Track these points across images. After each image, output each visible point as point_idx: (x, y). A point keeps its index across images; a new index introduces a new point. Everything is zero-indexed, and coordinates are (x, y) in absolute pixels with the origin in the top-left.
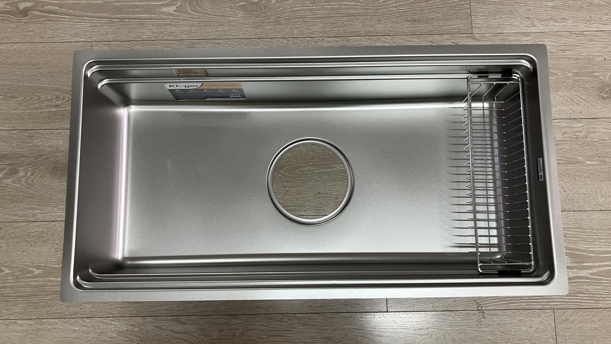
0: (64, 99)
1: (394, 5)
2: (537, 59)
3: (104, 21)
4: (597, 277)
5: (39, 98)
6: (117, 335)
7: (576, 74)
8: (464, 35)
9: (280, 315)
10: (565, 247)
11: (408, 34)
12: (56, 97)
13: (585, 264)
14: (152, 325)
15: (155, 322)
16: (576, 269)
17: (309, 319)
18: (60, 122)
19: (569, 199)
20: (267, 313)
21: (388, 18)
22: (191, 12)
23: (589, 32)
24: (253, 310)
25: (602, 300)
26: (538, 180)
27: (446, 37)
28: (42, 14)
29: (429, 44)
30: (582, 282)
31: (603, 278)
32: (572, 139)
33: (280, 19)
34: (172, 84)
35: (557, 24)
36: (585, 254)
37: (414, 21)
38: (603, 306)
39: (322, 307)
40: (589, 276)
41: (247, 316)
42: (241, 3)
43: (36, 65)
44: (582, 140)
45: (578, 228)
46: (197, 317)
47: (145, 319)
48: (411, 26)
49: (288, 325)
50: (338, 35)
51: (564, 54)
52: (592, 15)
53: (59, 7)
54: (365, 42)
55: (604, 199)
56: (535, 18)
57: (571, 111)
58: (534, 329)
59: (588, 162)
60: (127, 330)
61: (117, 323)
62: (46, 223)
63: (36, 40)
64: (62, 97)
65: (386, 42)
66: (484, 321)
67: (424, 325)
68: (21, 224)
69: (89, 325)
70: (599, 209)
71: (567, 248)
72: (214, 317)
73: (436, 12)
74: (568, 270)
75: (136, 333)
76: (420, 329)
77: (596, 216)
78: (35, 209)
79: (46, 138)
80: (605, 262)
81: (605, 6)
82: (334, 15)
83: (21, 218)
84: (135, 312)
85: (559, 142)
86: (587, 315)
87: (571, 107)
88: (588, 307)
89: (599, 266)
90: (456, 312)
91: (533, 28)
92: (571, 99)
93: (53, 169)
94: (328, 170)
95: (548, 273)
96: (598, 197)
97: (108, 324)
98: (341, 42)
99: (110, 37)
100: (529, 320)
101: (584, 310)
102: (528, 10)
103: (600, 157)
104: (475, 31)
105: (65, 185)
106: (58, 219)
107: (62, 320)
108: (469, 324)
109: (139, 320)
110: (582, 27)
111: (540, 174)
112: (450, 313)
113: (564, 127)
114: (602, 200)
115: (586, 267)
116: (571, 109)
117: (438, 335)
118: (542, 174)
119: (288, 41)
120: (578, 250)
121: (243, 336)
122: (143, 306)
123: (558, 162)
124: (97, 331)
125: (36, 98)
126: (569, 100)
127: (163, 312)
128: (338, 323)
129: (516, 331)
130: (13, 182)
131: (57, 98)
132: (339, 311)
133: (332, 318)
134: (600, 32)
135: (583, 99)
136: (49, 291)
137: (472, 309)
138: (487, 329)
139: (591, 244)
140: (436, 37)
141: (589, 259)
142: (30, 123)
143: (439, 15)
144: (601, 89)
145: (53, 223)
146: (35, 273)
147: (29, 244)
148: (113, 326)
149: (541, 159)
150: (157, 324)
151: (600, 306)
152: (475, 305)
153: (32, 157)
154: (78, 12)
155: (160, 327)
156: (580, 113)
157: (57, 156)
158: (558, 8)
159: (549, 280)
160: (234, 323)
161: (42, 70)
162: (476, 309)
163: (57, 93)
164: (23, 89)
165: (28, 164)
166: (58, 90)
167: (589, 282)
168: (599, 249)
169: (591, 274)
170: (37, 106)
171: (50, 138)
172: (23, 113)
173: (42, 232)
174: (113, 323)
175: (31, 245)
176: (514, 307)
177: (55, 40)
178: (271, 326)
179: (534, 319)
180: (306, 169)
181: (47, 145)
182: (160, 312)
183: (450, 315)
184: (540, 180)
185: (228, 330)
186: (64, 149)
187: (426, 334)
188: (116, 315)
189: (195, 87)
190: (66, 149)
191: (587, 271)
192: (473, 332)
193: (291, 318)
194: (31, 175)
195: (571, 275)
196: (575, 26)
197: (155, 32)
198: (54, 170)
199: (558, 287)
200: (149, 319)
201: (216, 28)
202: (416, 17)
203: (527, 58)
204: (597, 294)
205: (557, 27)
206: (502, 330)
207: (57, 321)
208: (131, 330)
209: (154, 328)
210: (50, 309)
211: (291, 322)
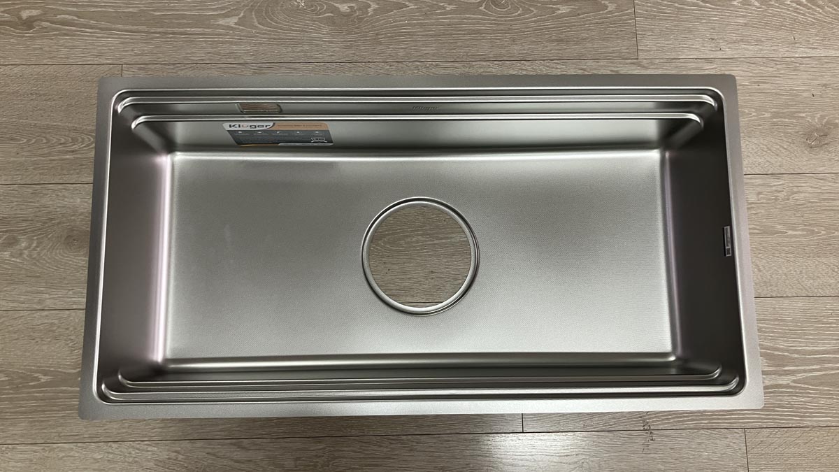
0: (82, 142)
1: (533, 19)
2: (723, 94)
3: (138, 36)
4: (803, 386)
5: (48, 141)
6: (156, 465)
7: (775, 115)
8: (627, 61)
9: (378, 438)
10: (760, 345)
11: (552, 58)
12: (72, 139)
13: (786, 368)
14: (204, 452)
15: (208, 448)
16: (774, 374)
17: (417, 443)
18: (78, 174)
19: (765, 282)
20: (361, 434)
21: (525, 37)
22: (256, 24)
23: (793, 59)
24: (342, 432)
25: (809, 417)
26: (725, 255)
27: (602, 63)
28: (54, 25)
29: (580, 72)
30: (781, 392)
31: (811, 387)
32: (769, 202)
33: (379, 37)
34: (232, 124)
35: (750, 48)
36: (786, 354)
37: (560, 41)
38: (810, 424)
39: (435, 426)
40: (792, 384)
41: (334, 438)
42: (327, 15)
43: (44, 95)
44: (782, 203)
45: (777, 320)
46: (265, 440)
47: (194, 443)
48: (557, 48)
49: (389, 451)
50: (458, 59)
51: (758, 87)
52: (796, 36)
53: (78, 17)
54: (493, 69)
55: (812, 281)
56: (721, 38)
57: (768, 164)
58: (719, 455)
59: (790, 232)
60: (169, 459)
61: (156, 449)
62: (57, 312)
63: (45, 62)
64: (80, 140)
65: (522, 69)
66: (652, 445)
67: (572, 450)
68: (22, 313)
69: (117, 452)
70: (804, 295)
71: (762, 347)
72: (288, 440)
73: (589, 30)
74: (764, 376)
75: (182, 463)
76: (567, 456)
77: (801, 303)
78: (42, 292)
79: (58, 195)
80: (812, 365)
81: (814, 24)
82: (453, 32)
83: (23, 305)
84: (181, 434)
85: (753, 205)
86: (788, 437)
87: (768, 159)
88: (790, 425)
89: (805, 371)
90: (615, 433)
91: (718, 52)
92: (768, 148)
93: (67, 237)
94: (444, 241)
95: (737, 379)
96: (804, 279)
97: (143, 450)
98: (460, 69)
99: (147, 59)
100: (712, 443)
101: (786, 430)
102: (712, 28)
103: (805, 225)
104: (641, 55)
105: (84, 261)
106: (75, 307)
107: (79, 445)
108: (632, 449)
109: (186, 444)
110: (783, 51)
111: (727, 248)
112: (607, 434)
113: (759, 185)
114: (808, 283)
115: (787, 372)
116: (768, 161)
117: (590, 463)
118: (730, 247)
119: (391, 66)
120: (778, 349)
121: (328, 466)
122: (192, 426)
123: (751, 231)
124: (127, 460)
125: (45, 141)
126: (766, 150)
127: (219, 433)
128: (457, 448)
129: (695, 458)
130: (12, 256)
131: (74, 140)
132: (458, 431)
133: (449, 441)
134: (807, 59)
135: (785, 149)
136: (61, 405)
137: (636, 429)
138: (656, 456)
139: (794, 341)
140: (590, 63)
141: (793, 361)
142: (36, 175)
143: (593, 33)
144: (808, 135)
145: (67, 312)
146: (42, 381)
147: (34, 341)
148: (150, 453)
149: (729, 227)
150: (210, 451)
151: (806, 423)
152: (641, 423)
153: (37, 221)
154: (103, 24)
155: (214, 455)
156: (780, 166)
157: (74, 220)
158: (752, 27)
159: (738, 389)
160: (316, 448)
161: (53, 103)
162: (642, 428)
163: (73, 134)
164: (27, 129)
165: (33, 232)
166: (74, 130)
167: (791, 392)
168: (804, 348)
169: (794, 381)
170: (46, 151)
171: (64, 196)
172: (26, 161)
173: (53, 324)
174: (149, 449)
175: (37, 342)
176: (691, 426)
177: (71, 61)
178: (366, 452)
179: (718, 441)
180: (414, 239)
181: (59, 205)
182: (215, 433)
183: (607, 437)
184: (727, 255)
185: (307, 457)
186: (82, 210)
187: (576, 463)
188: (154, 438)
189: (265, 128)
190: (85, 211)
191: (789, 377)
193: (393, 442)
194: (37, 247)
195: (768, 383)
196: (774, 50)
197: (209, 53)
198: (70, 240)
199: (750, 398)
200: (199, 444)
201: (291, 47)
202: (562, 36)
203: (710, 93)
204: (802, 408)
205: (751, 50)
206: (677, 456)
207: (71, 446)
208: (175, 458)
209: (206, 456)
210: (63, 429)
211: (393, 446)
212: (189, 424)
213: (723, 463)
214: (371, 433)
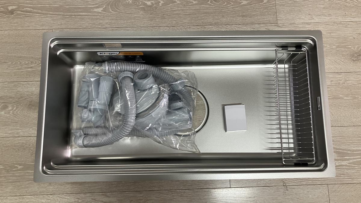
0: (36, 63)
1: (231, 7)
2: (316, 39)
3: (60, 17)
4: (353, 165)
5: (21, 63)
7: (338, 47)
8: (272, 24)
9: (167, 191)
10: (333, 147)
11: (240, 24)
12: (31, 62)
13: (345, 158)
14: (90, 198)
16: (340, 160)
17: (184, 193)
18: (33, 77)
19: (335, 120)
20: (159, 189)
21: (228, 15)
22: (111, 11)
23: (345, 22)
24: (151, 188)
25: (356, 179)
26: (318, 110)
27: (262, 25)
28: (23, 13)
29: (252, 29)
30: (344, 168)
31: (356, 166)
32: (336, 85)
33: (164, 15)
34: (101, 53)
35: (326, 18)
36: (345, 151)
37: (243, 16)
38: (356, 182)
39: (192, 185)
40: (348, 165)
41: (147, 192)
42: (142, 6)
43: (19, 43)
44: (342, 85)
45: (340, 136)
46: (117, 193)
47: (86, 194)
48: (242, 19)
49: (171, 197)
50: (199, 25)
51: (330, 35)
52: (346, 12)
53: (33, 9)
54: (214, 29)
55: (355, 119)
56: (313, 14)
57: (335, 68)
58: (317, 196)
59: (345, 98)
60: (75, 202)
61: (69, 197)
62: (25, 138)
63: (19, 29)
64: (35, 62)
65: (227, 29)
66: (287, 192)
67: (252, 195)
68: (10, 139)
69: (52, 199)
70: (352, 125)
71: (334, 148)
72: (127, 192)
73: (256, 11)
74: (336, 161)
76: (250, 198)
77: (351, 129)
78: (18, 129)
79: (25, 87)
80: (357, 156)
81: (354, 7)
82: (197, 13)
83: (10, 135)
84: (80, 190)
85: (329, 86)
86: (347, 188)
87: (335, 66)
88: (348, 183)
89: (354, 159)
90: (271, 187)
91: (312, 20)
92: (335, 61)
93: (29, 105)
95: (324, 164)
96: (352, 118)
97: (63, 198)
98: (200, 29)
99: (63, 27)
100: (314, 191)
101: (346, 185)
102: (309, 10)
103: (352, 95)
104: (279, 22)
105: (36, 115)
106: (33, 135)
107: (35, 196)
108: (278, 194)
109: (82, 195)
110: (340, 19)
111: (318, 106)
112: (267, 188)
113: (332, 77)
114: (354, 120)
115: (346, 159)
116: (335, 67)
117: (260, 201)
118: (320, 106)
119: (170, 28)
120: (341, 149)
123: (329, 98)
125: (19, 63)
126: (334, 62)
127: (97, 190)
128: (201, 195)
129: (306, 198)
130: (5, 113)
131: (32, 62)
132: (202, 188)
133: (198, 192)
134: (351, 22)
135: (342, 61)
136: (27, 179)
137: (280, 185)
138: (289, 197)
139: (349, 146)
140: (257, 25)
141: (348, 155)
142: (15, 78)
143: (257, 13)
144: (353, 56)
145: (30, 138)
146: (19, 168)
148: (66, 199)
149: (319, 97)
150: (93, 198)
151: (354, 182)
152: (282, 183)
153: (16, 98)
154: (44, 12)
155: (95, 199)
156: (340, 69)
157: (32, 97)
158: (326, 9)
159: (324, 168)
160: (139, 196)
161: (23, 46)
162: (283, 185)
163: (31, 60)
164: (12, 58)
165: (14, 103)
166: (32, 58)
167: (348, 168)
168: (353, 149)
169: (349, 163)
170: (20, 67)
171: (27, 87)
172: (11, 72)
173: (23, 143)
174: (66, 198)
175: (16, 151)
176: (304, 184)
177: (31, 28)
178: (162, 197)
179: (316, 190)
181: (26, 91)
182: (95, 190)
183: (268, 189)
185: (136, 200)
186: (36, 93)
187: (254, 201)
188: (68, 193)
189: (115, 54)
190: (37, 93)
191: (346, 161)
192: (281, 199)
193: (173, 193)
194: (16, 109)
195: (337, 164)
196: (336, 19)
197: (90, 24)
198: (30, 106)
199: (329, 172)
200: (88, 195)
201: (126, 21)
202: (244, 14)
203: (310, 38)
204: (353, 175)
206: (298, 197)
207: (32, 196)
208: (77, 201)
209: (92, 200)
210: (28, 189)
211: (173, 195)
212: (83, 186)
213: (318, 200)
214: (164, 189)
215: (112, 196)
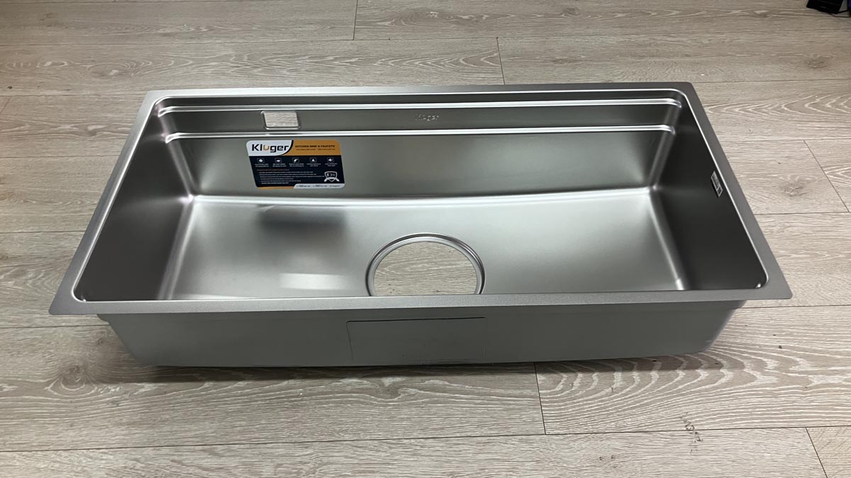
5: (82, 202)
6: (107, 474)
9: (376, 442)
13: (833, 368)
14: (168, 459)
15: (174, 455)
16: (821, 374)
17: (421, 447)
20: (355, 439)
23: (753, 142)
24: (334, 436)
28: (113, 134)
30: (837, 391)
36: (827, 355)
39: (443, 429)
40: (844, 383)
41: (323, 444)
43: (89, 174)
44: (778, 234)
45: (806, 325)
46: (242, 446)
47: (159, 450)
49: (388, 456)
52: (751, 129)
55: (831, 293)
58: (785, 456)
59: (794, 256)
60: (125, 467)
61: (112, 457)
62: (43, 329)
63: (98, 153)
66: (700, 446)
68: (6, 331)
69: (66, 460)
72: (270, 446)
75: (139, 472)
77: (827, 311)
78: (34, 313)
81: (763, 122)
83: (10, 324)
84: (145, 440)
90: (655, 434)
94: (449, 267)
97: (97, 459)
100: (772, 443)
106: (63, 324)
107: (24, 453)
108: (677, 450)
109: (150, 452)
110: (742, 138)
112: (644, 435)
115: (835, 372)
120: (815, 351)
121: (314, 473)
122: (160, 432)
124: (74, 469)
125: (79, 203)
127: (191, 439)
128: (468, 451)
129: (755, 459)
130: (15, 284)
132: (469, 434)
133: (459, 445)
134: (766, 142)
135: (767, 197)
136: (18, 413)
137: (678, 429)
138: (708, 458)
139: (832, 344)
141: (838, 362)
142: (62, 226)
144: (786, 188)
145: (54, 329)
146: (5, 390)
147: (9, 354)
148: (103, 462)
150: (176, 458)
152: (682, 423)
153: (51, 258)
155: (179, 462)
156: (767, 209)
160: (301, 454)
165: (43, 266)
167: (847, 391)
169: (845, 380)
172: (56, 216)
174: (104, 458)
175: (13, 355)
176: (742, 426)
178: (361, 458)
179: (778, 441)
180: (420, 266)
182: (186, 440)
183: (646, 438)
185: (291, 464)
188: (113, 446)
191: (838, 376)
192: (686, 461)
193: (393, 446)
194: (43, 277)
200: (165, 451)
206: (733, 457)
207: (15, 454)
208: (132, 467)
209: (170, 463)
210: (11, 437)
211: (392, 451)
212: (157, 430)
213: (791, 465)
214: (368, 437)
215: (228, 454)
